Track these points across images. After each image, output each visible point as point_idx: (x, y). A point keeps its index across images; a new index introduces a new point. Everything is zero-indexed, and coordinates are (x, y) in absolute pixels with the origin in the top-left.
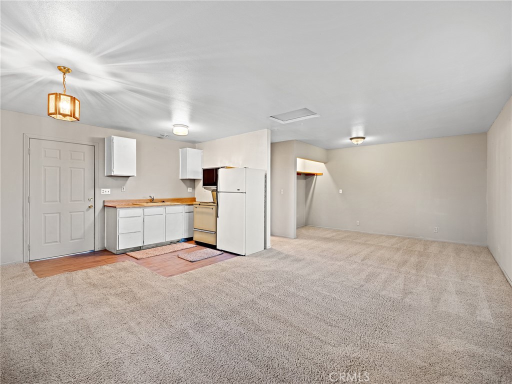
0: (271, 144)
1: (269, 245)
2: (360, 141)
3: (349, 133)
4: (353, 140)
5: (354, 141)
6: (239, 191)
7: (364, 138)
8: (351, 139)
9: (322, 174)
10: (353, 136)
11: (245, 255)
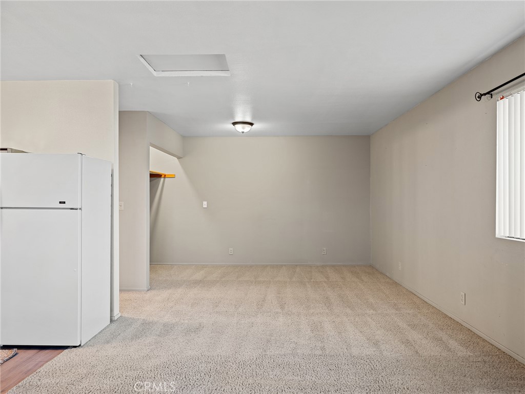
0: (120, 112)
1: (117, 313)
2: (247, 128)
3: (232, 115)
4: (236, 126)
5: (239, 128)
6: (62, 206)
7: (251, 124)
8: (234, 124)
9: (173, 177)
10: (237, 120)
11: (80, 345)
